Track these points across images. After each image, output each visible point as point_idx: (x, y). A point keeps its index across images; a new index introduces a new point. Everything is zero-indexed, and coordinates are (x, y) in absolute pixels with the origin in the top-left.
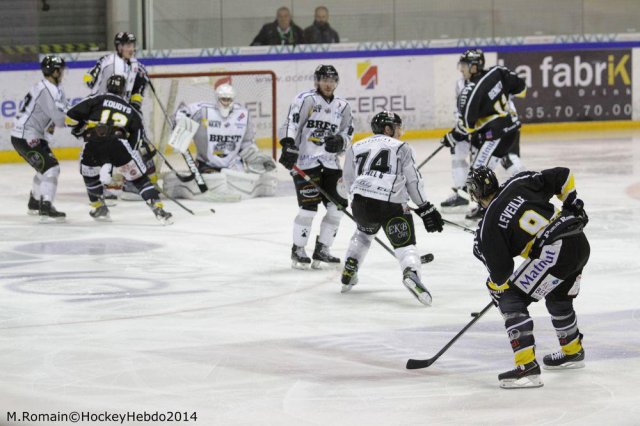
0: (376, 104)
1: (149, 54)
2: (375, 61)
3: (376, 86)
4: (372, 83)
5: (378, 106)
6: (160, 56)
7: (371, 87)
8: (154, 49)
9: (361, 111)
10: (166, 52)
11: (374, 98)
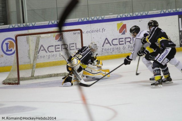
0: (126, 41)
1: (26, 25)
3: (126, 33)
4: (124, 31)
5: (127, 42)
6: (31, 25)
7: (124, 33)
8: (28, 23)
9: (120, 44)
10: (33, 23)
11: (125, 38)
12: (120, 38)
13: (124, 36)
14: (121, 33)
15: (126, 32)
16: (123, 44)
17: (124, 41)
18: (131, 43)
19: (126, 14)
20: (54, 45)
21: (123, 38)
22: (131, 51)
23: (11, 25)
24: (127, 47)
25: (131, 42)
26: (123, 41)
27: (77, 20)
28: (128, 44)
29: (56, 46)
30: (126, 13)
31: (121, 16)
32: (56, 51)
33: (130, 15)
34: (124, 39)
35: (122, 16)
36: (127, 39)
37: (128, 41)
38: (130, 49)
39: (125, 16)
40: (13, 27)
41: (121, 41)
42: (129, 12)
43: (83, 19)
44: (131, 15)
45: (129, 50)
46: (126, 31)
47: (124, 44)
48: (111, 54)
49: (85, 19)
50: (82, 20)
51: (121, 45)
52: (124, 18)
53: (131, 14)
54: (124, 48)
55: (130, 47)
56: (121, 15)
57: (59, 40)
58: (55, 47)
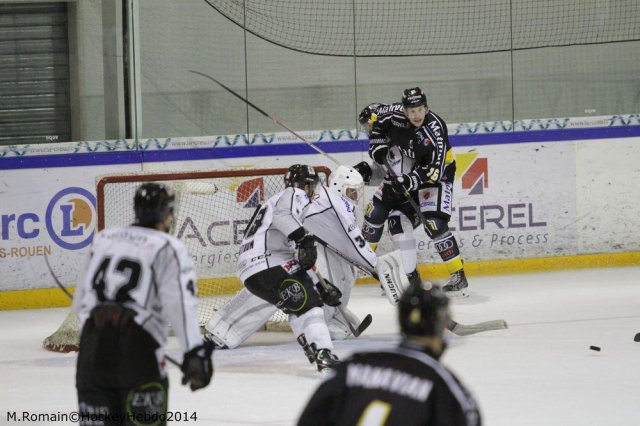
0: (486, 217)
2: (482, 151)
3: (484, 189)
4: (480, 184)
5: (488, 220)
7: (478, 190)
11: (483, 208)
12: (463, 205)
13: (477, 201)
14: (469, 190)
15: (486, 186)
16: (474, 228)
17: (478, 217)
18: (501, 226)
19: (490, 124)
20: (231, 221)
21: (474, 208)
22: (500, 252)
23: (84, 144)
24: (487, 240)
25: (501, 222)
26: (473, 218)
27: (315, 137)
28: (491, 227)
29: (238, 222)
30: (488, 118)
31: (470, 131)
32: (235, 243)
33: (504, 128)
34: (478, 211)
35: (473, 130)
36: (488, 211)
37: (490, 217)
38: (497, 245)
39: (486, 129)
40: (89, 149)
41: (467, 218)
42: (501, 117)
43: (336, 133)
44: (507, 128)
45: (495, 251)
46: (486, 181)
47: (479, 228)
48: (432, 261)
49: (346, 133)
50: (333, 138)
51: (467, 232)
52: (480, 136)
53: (507, 123)
54: (476, 243)
55: (499, 238)
56: (472, 125)
57: (250, 202)
58: (235, 226)
